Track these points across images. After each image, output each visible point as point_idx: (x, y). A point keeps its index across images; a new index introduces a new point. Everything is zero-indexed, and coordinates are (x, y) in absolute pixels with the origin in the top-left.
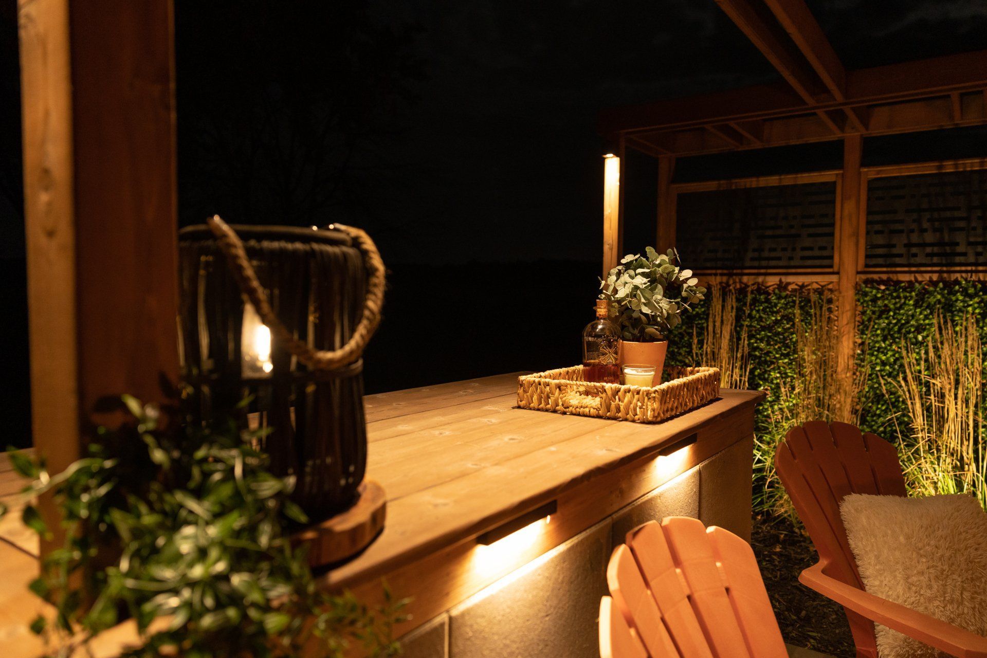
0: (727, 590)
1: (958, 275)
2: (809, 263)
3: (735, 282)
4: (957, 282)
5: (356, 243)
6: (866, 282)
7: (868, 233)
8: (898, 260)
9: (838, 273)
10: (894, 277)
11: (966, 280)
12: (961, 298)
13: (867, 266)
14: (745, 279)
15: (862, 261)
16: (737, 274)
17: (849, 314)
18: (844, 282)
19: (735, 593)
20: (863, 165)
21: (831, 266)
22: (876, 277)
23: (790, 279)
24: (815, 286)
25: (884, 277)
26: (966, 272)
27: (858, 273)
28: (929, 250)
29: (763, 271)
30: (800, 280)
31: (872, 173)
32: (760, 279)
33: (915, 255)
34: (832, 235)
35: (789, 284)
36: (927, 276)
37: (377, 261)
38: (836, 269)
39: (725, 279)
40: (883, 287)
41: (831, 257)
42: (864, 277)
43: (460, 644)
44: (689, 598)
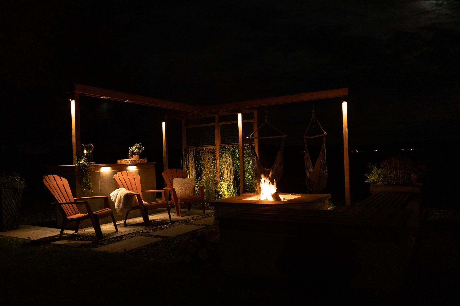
0: (134, 179)
1: (235, 145)
2: (211, 143)
3: (198, 149)
4: (235, 147)
5: (92, 145)
6: (221, 147)
7: (221, 137)
8: (226, 142)
9: (216, 146)
10: (225, 146)
11: (236, 146)
12: (235, 150)
13: (221, 144)
14: (200, 148)
15: (220, 143)
16: (198, 147)
17: (219, 154)
18: (217, 147)
19: (135, 179)
20: (219, 122)
21: (215, 144)
22: (222, 146)
23: (208, 147)
24: (212, 149)
25: (224, 146)
26: (236, 144)
27: (219, 145)
28: (231, 140)
29: (203, 146)
30: (209, 147)
31: (221, 124)
32: (202, 148)
33: (229, 141)
34: (215, 137)
35: (208, 148)
36: (230, 146)
37: (93, 146)
38: (216, 145)
39: (196, 148)
40: (223, 148)
41: (215, 142)
42: (220, 146)
43: (100, 174)
44: (129, 178)
